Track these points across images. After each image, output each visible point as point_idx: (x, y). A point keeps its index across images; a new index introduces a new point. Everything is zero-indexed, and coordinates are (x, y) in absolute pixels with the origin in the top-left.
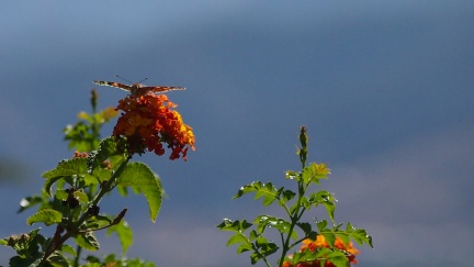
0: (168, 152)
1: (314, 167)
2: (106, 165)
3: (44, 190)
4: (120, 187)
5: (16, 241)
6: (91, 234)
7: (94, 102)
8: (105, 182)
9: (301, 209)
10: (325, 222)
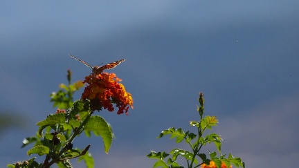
0: (117, 109)
1: (208, 118)
2: (77, 118)
3: (38, 134)
4: (86, 131)
5: (21, 165)
6: (67, 161)
7: (69, 77)
8: (76, 128)
9: (200, 145)
10: (215, 153)
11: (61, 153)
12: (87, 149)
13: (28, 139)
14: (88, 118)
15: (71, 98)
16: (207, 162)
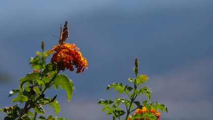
0: (76, 69)
1: (141, 76)
2: (47, 76)
3: (20, 86)
4: (54, 85)
5: (7, 110)
6: (41, 106)
7: (43, 47)
8: (47, 83)
9: (135, 95)
10: (146, 101)
11: (37, 101)
12: (55, 98)
13: (13, 91)
14: (55, 76)
15: (44, 62)
16: (141, 107)
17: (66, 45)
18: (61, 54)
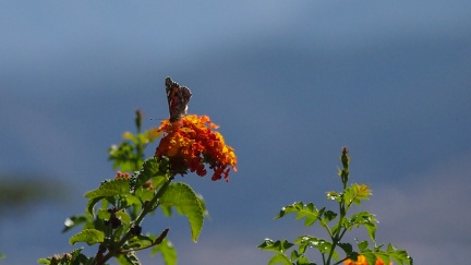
0: (210, 172)
1: (355, 188)
2: (147, 186)
3: (87, 210)
4: (162, 209)
5: (59, 261)
6: (133, 253)
7: (138, 122)
8: (147, 202)
9: (342, 229)
10: (366, 242)
11: (124, 240)
12: (164, 234)
13: (73, 219)
14: (165, 186)
15: (140, 155)
16: (354, 256)
17: (189, 118)
18: (177, 138)
